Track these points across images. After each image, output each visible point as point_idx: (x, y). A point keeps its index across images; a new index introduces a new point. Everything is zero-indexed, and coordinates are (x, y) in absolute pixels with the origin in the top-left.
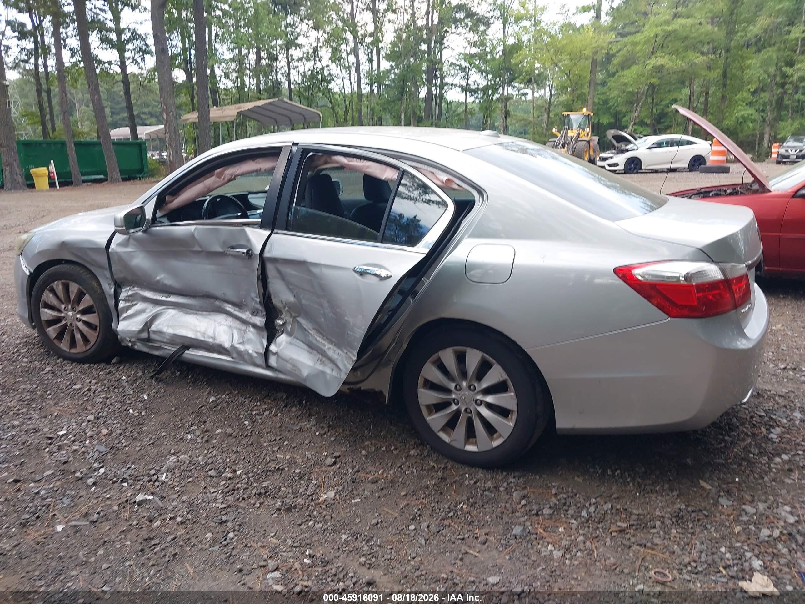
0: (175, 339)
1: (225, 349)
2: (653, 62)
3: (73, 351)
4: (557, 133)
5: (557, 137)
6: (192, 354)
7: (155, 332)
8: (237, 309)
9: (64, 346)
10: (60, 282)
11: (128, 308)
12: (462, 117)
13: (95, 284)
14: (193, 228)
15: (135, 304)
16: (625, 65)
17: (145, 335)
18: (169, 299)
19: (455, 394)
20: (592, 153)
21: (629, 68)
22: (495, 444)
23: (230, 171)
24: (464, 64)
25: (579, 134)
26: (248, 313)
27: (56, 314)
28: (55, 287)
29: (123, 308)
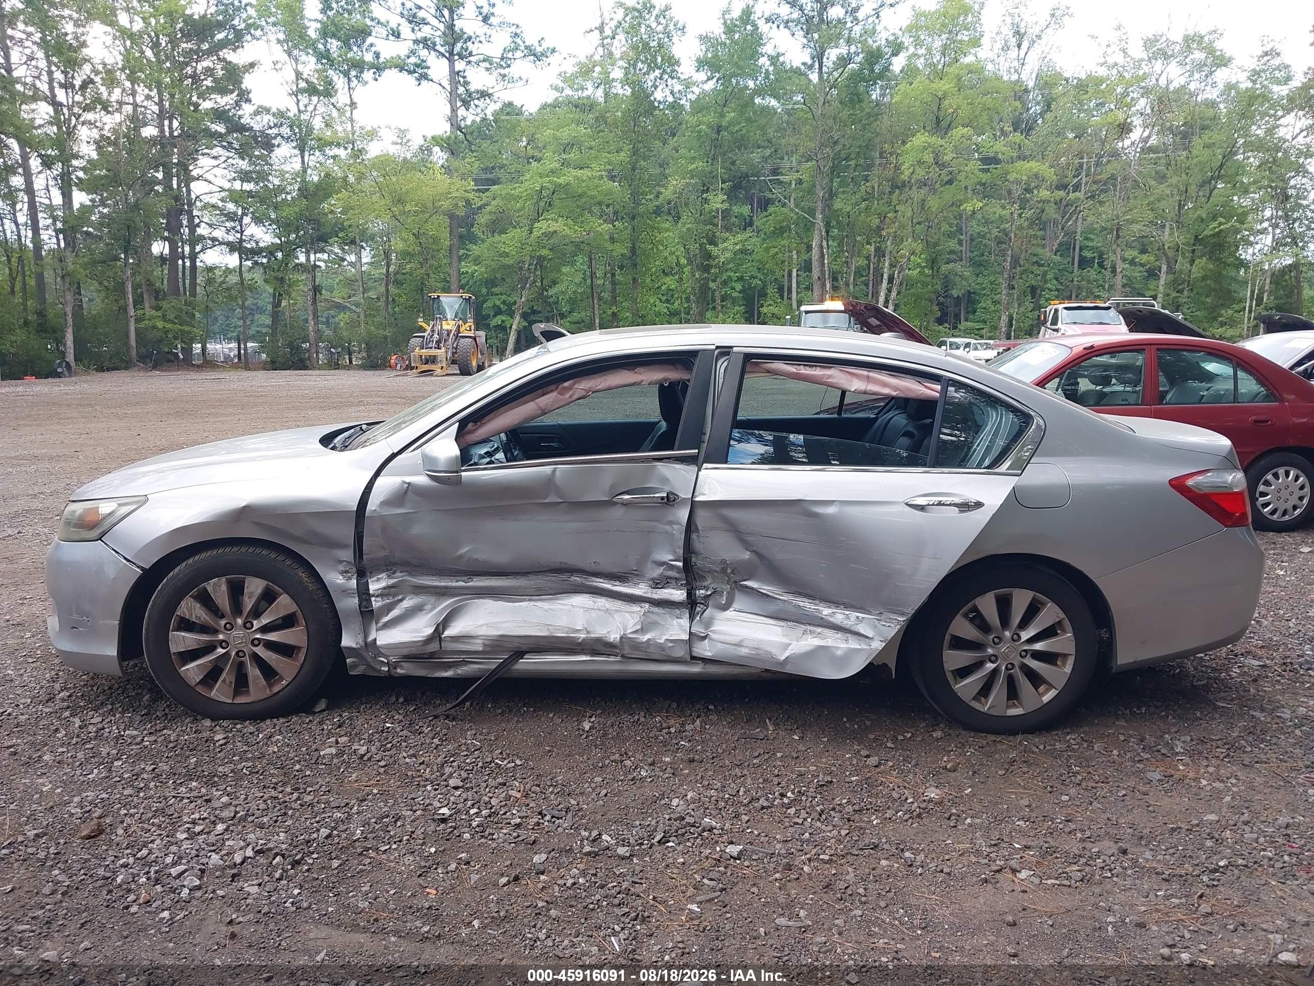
0: (497, 645)
1: (611, 645)
2: (542, 227)
3: (240, 700)
4: (424, 325)
5: (425, 330)
6: (530, 663)
7: (455, 639)
8: (617, 583)
9: (220, 693)
10: (224, 579)
11: (389, 608)
12: (234, 292)
13: (303, 575)
14: (548, 469)
15: (401, 600)
16: (498, 226)
17: (434, 647)
18: (471, 584)
19: (992, 647)
20: (480, 356)
21: (503, 231)
22: (1046, 698)
23: (584, 385)
24: (231, 207)
25: (459, 326)
26: (642, 585)
27: (205, 638)
28: (210, 589)
29: (380, 608)
